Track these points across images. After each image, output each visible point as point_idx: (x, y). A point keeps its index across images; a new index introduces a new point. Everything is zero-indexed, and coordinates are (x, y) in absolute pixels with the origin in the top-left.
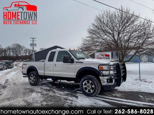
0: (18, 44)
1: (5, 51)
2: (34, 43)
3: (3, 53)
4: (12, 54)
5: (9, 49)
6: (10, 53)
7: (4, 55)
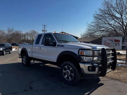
0: (34, 31)
1: (24, 36)
2: (45, 30)
3: (23, 37)
4: (29, 38)
5: (27, 34)
6: (28, 38)
7: (23, 39)
